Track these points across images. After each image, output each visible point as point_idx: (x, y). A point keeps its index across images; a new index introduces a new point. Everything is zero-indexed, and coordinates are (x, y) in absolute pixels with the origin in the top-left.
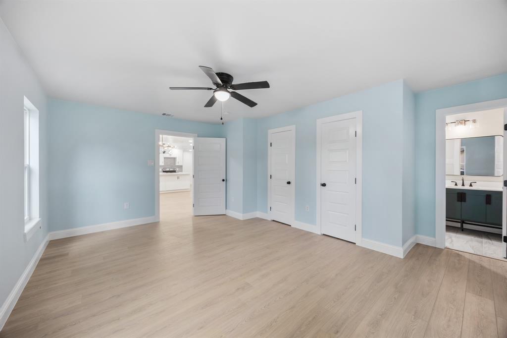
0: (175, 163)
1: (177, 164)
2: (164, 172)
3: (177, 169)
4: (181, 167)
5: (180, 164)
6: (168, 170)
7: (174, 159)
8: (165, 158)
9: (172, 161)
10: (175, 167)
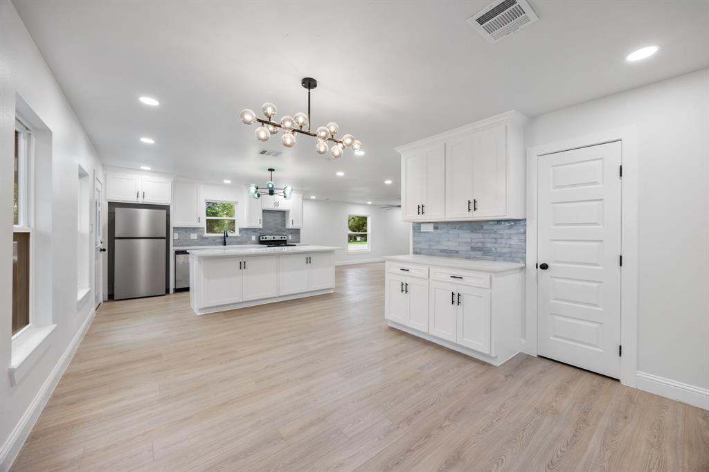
0: (284, 225)
1: (289, 226)
2: (262, 243)
3: (290, 237)
4: (296, 232)
5: (296, 226)
6: (270, 238)
7: (283, 214)
8: (263, 210)
9: (278, 218)
10: (284, 234)
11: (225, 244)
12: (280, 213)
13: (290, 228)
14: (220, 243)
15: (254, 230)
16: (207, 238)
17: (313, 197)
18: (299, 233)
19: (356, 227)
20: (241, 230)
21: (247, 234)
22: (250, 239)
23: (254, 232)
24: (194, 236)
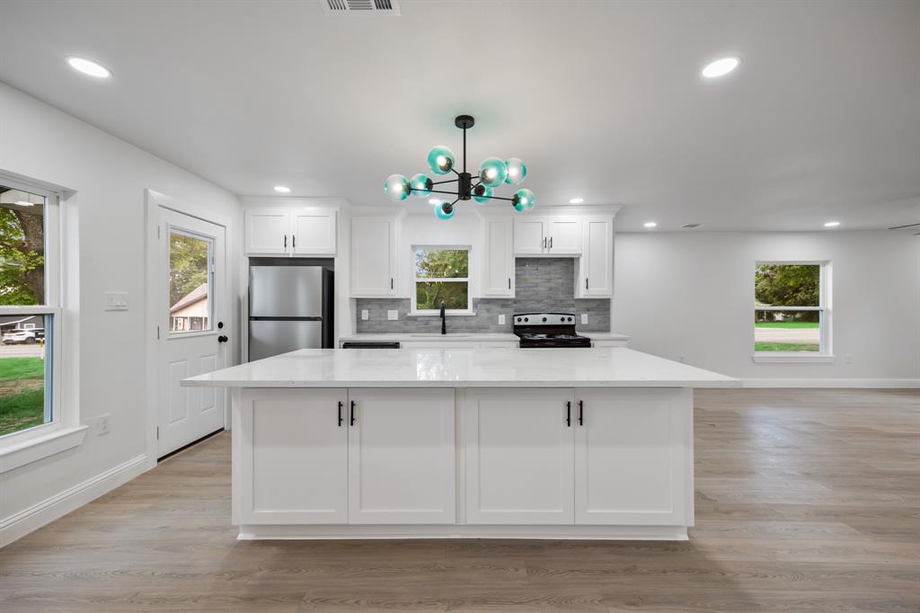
0: (570, 289)
1: (582, 292)
3: (584, 319)
4: (601, 307)
5: (596, 292)
6: (534, 320)
7: (569, 263)
8: (517, 259)
9: (556, 275)
10: (572, 310)
11: (444, 332)
12: (563, 264)
13: (582, 297)
14: (437, 328)
15: (503, 303)
16: (415, 318)
17: (650, 225)
18: (608, 309)
19: (775, 294)
20: (478, 302)
21: (488, 310)
22: (494, 320)
23: (503, 306)
24: (393, 315)
